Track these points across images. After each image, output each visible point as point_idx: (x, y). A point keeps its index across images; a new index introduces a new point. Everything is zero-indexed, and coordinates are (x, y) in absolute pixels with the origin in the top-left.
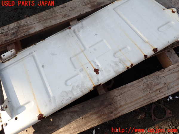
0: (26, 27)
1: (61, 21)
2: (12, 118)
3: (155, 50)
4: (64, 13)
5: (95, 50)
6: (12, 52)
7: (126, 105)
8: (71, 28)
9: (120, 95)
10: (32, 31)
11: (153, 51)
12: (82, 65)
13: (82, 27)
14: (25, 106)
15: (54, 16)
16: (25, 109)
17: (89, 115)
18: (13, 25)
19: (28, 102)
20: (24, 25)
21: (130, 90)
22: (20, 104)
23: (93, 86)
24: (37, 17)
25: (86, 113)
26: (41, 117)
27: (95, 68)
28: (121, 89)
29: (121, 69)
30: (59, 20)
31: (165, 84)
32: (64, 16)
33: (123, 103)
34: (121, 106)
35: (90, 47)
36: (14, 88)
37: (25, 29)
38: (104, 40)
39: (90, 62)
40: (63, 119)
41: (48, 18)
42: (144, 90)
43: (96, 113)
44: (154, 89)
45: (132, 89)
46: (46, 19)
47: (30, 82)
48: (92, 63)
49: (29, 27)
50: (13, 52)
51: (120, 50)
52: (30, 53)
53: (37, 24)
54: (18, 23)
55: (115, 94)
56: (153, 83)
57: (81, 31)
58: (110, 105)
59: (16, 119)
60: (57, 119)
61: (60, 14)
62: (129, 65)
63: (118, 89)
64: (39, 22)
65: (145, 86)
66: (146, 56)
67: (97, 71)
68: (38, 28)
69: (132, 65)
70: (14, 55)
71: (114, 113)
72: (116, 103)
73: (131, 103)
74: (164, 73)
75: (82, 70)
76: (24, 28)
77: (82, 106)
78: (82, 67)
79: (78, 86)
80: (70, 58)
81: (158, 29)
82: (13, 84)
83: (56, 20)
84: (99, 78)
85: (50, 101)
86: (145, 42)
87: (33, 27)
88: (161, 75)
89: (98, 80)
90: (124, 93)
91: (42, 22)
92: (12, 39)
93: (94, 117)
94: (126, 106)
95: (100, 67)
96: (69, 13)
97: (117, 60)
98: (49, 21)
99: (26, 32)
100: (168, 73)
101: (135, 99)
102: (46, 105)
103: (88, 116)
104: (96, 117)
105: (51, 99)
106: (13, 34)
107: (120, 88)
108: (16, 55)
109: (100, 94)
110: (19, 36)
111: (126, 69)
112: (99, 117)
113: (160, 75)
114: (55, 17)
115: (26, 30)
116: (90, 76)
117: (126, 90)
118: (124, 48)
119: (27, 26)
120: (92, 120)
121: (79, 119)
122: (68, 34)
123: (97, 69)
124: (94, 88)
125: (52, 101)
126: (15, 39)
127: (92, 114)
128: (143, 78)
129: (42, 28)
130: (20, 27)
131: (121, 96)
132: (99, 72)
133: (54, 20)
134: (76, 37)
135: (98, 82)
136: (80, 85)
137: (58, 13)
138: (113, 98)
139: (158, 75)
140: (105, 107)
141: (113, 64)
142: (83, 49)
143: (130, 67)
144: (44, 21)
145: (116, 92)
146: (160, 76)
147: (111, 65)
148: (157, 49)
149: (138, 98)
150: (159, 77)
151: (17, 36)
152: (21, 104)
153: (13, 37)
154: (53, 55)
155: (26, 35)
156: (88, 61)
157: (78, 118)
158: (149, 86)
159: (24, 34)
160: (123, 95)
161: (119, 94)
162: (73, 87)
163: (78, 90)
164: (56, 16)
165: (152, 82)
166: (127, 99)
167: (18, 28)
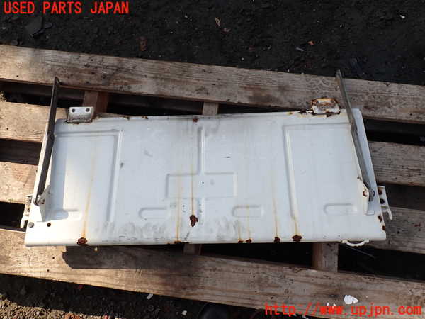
0: (130, 77)
1: (190, 97)
2: (44, 221)
3: (297, 238)
4: (202, 83)
5: (212, 183)
6: (88, 110)
7: (212, 289)
8: (198, 122)
9: (211, 270)
10: (135, 89)
11: (293, 238)
12: (179, 198)
13: (215, 131)
14: (70, 213)
15: (183, 80)
16: (66, 216)
17: (151, 273)
18: (110, 60)
19: (75, 210)
20: (127, 71)
21: (229, 271)
22: (64, 205)
23: (176, 240)
24: (155, 67)
25: (150, 268)
26: (82, 242)
27: (194, 214)
28: (218, 262)
29: (231, 237)
30: (187, 93)
31: (287, 292)
32: (200, 89)
33: (208, 284)
34: (203, 287)
35: (208, 174)
36: (66, 175)
37: (125, 79)
38: (235, 176)
39: (192, 199)
40: (111, 258)
41: (172, 78)
42: (251, 284)
43: (162, 276)
44: (266, 291)
45: (234, 272)
46: (168, 79)
47: (92, 181)
48: (195, 202)
49: (135, 78)
50: (89, 112)
51: (248, 207)
52: (114, 130)
53: (150, 80)
54: (121, 61)
55: (206, 265)
56: (270, 281)
57: (211, 136)
58: (189, 275)
59: (49, 225)
60: (104, 254)
61: (196, 81)
62: (244, 239)
63: (213, 259)
64: (153, 78)
65: (256, 278)
66: (277, 239)
67: (194, 220)
68: (147, 87)
69: (250, 240)
70: (89, 118)
71: (187, 290)
72: (199, 279)
73: (220, 290)
74: (297, 276)
75: (174, 205)
76: (126, 76)
77: (148, 254)
78: (177, 200)
79: (155, 227)
80: (168, 175)
81: (326, 206)
82: (67, 169)
83: (183, 89)
84: (191, 232)
85: (105, 226)
86: (292, 215)
87: (141, 82)
88: (289, 276)
89: (187, 236)
90: (219, 270)
91: (159, 80)
92: (99, 85)
93: (157, 279)
94: (210, 292)
95: (203, 217)
96: (209, 89)
97: (233, 219)
98: (170, 85)
99: (126, 84)
100: (302, 279)
101: (229, 288)
102: (97, 230)
103: (149, 274)
104: (160, 281)
105: (108, 224)
106: (104, 77)
107: (218, 260)
108: (92, 121)
109: (185, 251)
110: (111, 87)
111: (237, 242)
112: (165, 284)
113: (288, 274)
114: (184, 82)
115: (126, 81)
116: (180, 221)
117: (224, 268)
118: (254, 206)
119: (132, 75)
120: (152, 283)
121: (134, 270)
122: (187, 130)
123: (196, 216)
124: (175, 242)
125: (109, 228)
126: (103, 87)
127: (156, 275)
128: (261, 265)
129: (153, 93)
130: (121, 71)
131: (213, 273)
132: (197, 223)
133: (179, 87)
134: (196, 144)
135: (185, 239)
136: (158, 229)
137: (193, 77)
138: (200, 269)
139: (286, 274)
140: (180, 276)
141: (223, 224)
142: (195, 170)
143: (245, 242)
144: (163, 81)
145: (208, 262)
146: (287, 277)
147: (219, 223)
148: (301, 238)
149: (235, 289)
150: (285, 277)
151: (109, 84)
152: (65, 207)
153: (101, 83)
154: (146, 153)
155: (122, 89)
156: (191, 196)
157: (133, 268)
158: (260, 282)
159: (121, 88)
160: (216, 272)
161: (211, 268)
162: (147, 225)
163: (152, 233)
164: (187, 82)
165: (270, 278)
166: (217, 281)
167: (117, 70)
